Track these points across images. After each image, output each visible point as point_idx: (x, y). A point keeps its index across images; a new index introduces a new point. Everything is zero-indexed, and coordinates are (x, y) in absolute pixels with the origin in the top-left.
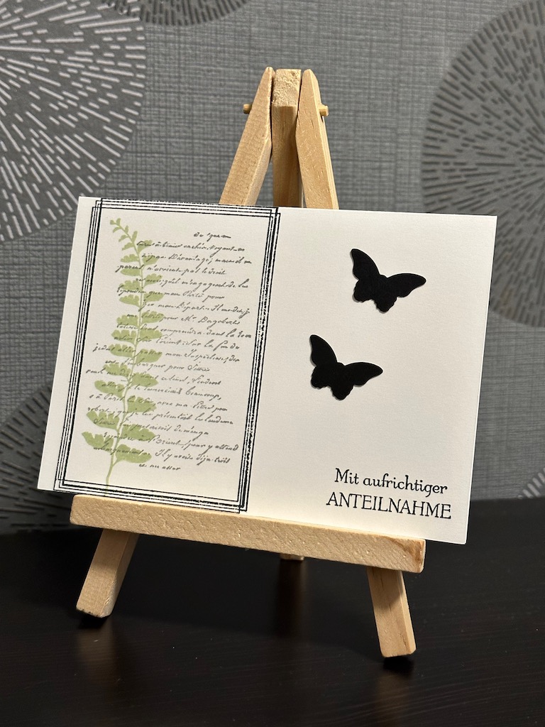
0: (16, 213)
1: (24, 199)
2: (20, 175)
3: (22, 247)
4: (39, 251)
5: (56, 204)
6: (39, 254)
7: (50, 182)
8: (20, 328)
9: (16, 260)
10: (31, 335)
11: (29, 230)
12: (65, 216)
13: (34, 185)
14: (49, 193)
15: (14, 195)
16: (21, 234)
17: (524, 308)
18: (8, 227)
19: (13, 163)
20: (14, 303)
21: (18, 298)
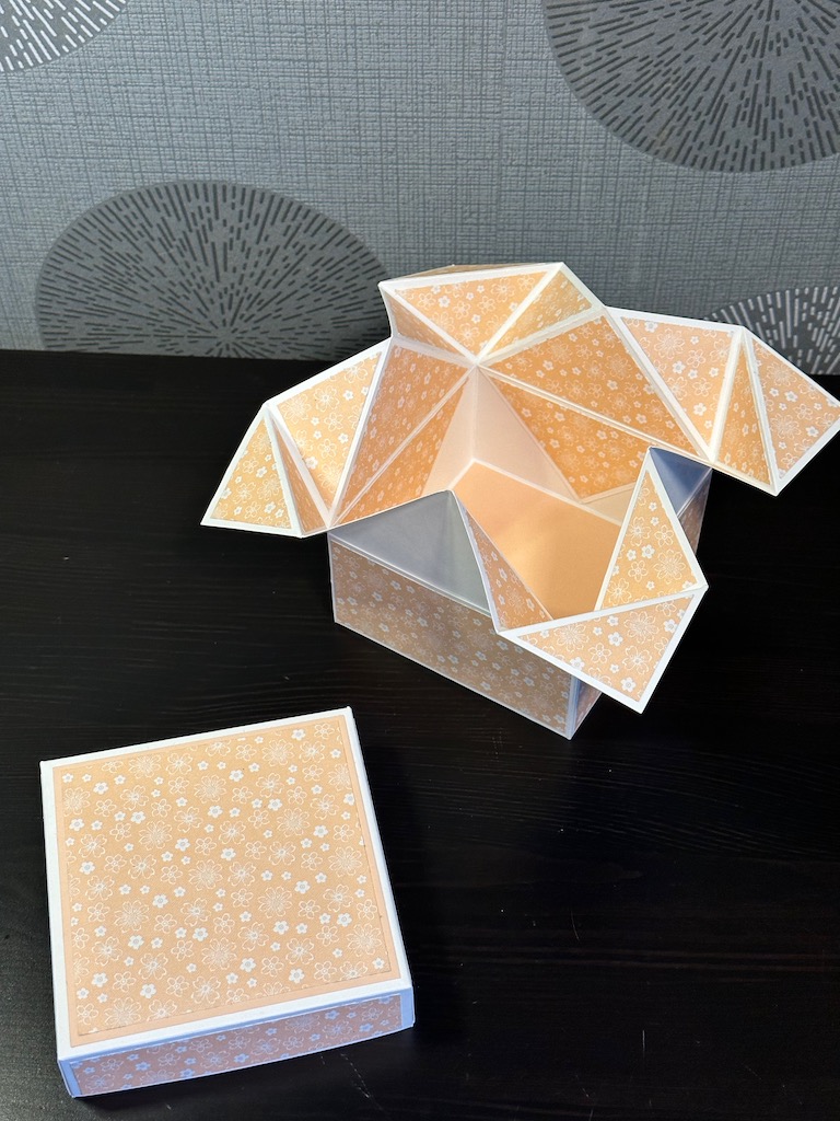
0: (31, 39)
1: (37, 25)
3: (43, 74)
4: (63, 78)
5: (75, 32)
6: (65, 81)
7: (64, 8)
8: (57, 153)
10: (72, 160)
11: (49, 58)
12: (85, 43)
13: (46, 11)
14: (63, 18)
15: (25, 21)
16: (40, 61)
17: (691, 148)
18: (25, 54)
20: (46, 129)
21: (49, 124)
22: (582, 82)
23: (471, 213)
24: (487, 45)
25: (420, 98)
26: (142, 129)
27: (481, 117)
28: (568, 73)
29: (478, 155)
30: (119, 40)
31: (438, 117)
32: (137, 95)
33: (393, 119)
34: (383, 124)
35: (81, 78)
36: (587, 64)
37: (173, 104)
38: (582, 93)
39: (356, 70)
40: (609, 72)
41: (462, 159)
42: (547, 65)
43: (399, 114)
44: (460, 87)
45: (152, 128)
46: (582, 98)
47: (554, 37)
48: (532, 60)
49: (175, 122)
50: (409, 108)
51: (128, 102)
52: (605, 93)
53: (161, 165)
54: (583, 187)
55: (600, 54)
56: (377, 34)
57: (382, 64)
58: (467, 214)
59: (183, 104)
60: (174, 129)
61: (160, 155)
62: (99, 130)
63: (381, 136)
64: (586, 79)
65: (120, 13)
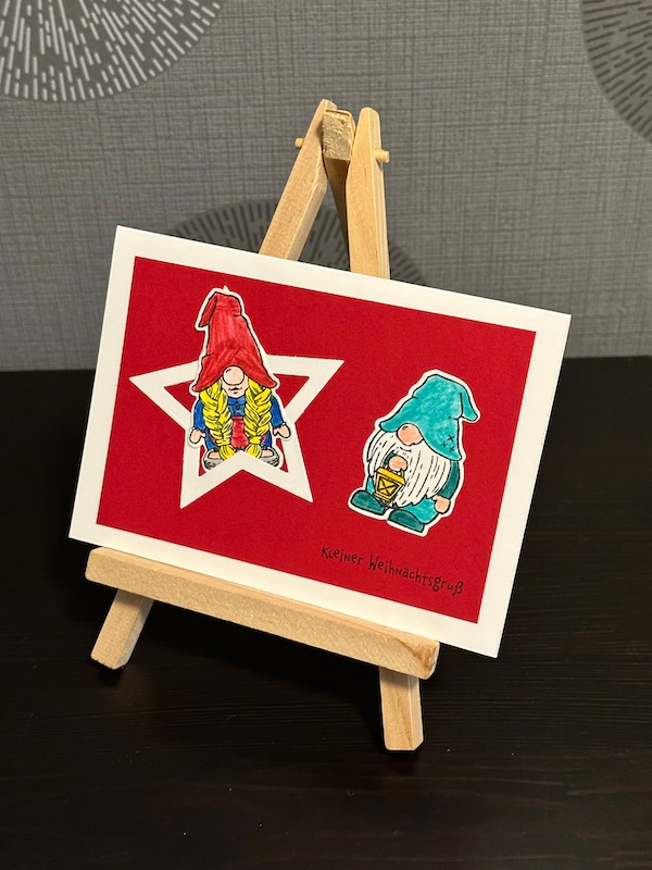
0: (122, 65)
1: (128, 50)
2: (122, 26)
3: (131, 99)
4: (148, 103)
5: (161, 54)
7: (153, 31)
8: (136, 178)
9: (126, 113)
10: (147, 186)
11: (136, 82)
12: (171, 67)
13: (137, 36)
14: (153, 44)
15: (118, 47)
16: (128, 86)
18: (116, 81)
19: (114, 14)
20: (129, 155)
21: (132, 150)
22: (611, 84)
23: (507, 219)
24: (530, 51)
25: (467, 107)
26: (216, 151)
27: (521, 123)
28: (599, 76)
29: (517, 161)
30: (201, 62)
31: (482, 125)
32: (214, 117)
33: (442, 129)
34: (433, 134)
35: (165, 102)
36: (616, 66)
37: (246, 124)
38: (611, 94)
39: (412, 81)
40: (636, 72)
41: (502, 165)
42: (582, 69)
43: (448, 124)
44: (503, 93)
45: (225, 149)
46: (612, 98)
47: (589, 41)
48: (570, 63)
49: (247, 142)
50: (457, 117)
51: (206, 124)
52: (632, 94)
53: (231, 185)
54: (609, 188)
55: (629, 56)
56: (433, 45)
57: (435, 74)
58: (503, 221)
59: (255, 124)
60: (245, 149)
61: (230, 176)
62: (177, 154)
63: (430, 146)
64: (616, 80)
65: (204, 35)
